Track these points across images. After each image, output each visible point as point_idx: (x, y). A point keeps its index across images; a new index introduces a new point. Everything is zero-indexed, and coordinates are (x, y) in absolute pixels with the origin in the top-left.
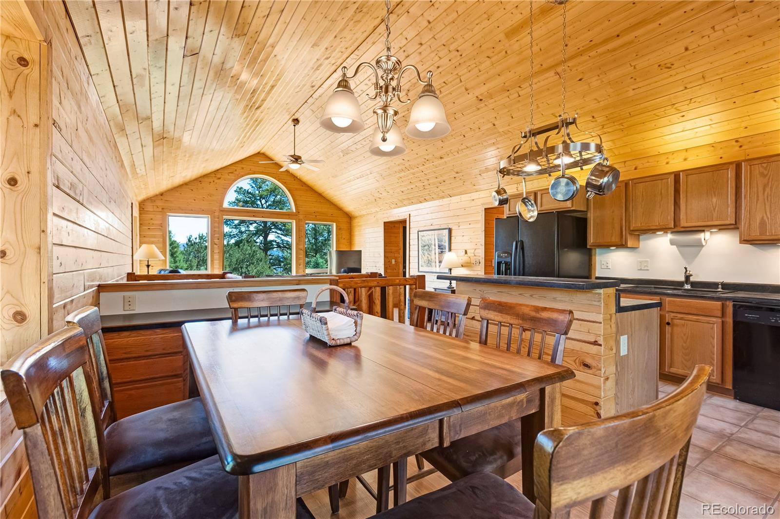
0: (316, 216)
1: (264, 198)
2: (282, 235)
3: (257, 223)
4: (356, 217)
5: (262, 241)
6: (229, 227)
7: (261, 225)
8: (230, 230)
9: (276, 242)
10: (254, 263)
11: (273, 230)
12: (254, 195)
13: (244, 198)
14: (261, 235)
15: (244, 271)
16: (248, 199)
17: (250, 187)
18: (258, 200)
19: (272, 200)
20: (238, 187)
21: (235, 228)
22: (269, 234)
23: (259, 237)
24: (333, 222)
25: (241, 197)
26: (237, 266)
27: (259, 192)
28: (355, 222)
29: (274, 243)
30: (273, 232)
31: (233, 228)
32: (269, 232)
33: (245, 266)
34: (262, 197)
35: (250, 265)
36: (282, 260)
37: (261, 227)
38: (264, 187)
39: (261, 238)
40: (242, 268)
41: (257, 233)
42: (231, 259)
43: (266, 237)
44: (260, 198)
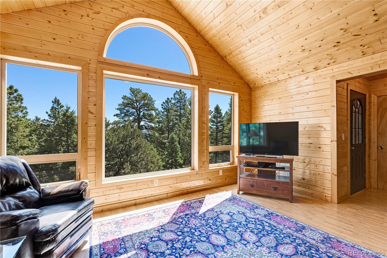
0: (219, 83)
1: (138, 102)
2: (148, 122)
3: (134, 116)
4: (258, 88)
5: (137, 125)
6: (118, 118)
7: (136, 117)
8: (119, 120)
9: (144, 126)
10: (134, 138)
11: (143, 119)
12: (132, 100)
13: (127, 102)
14: (136, 122)
15: (127, 143)
16: (130, 102)
17: (130, 96)
18: (135, 103)
19: (143, 103)
20: (124, 96)
21: (122, 118)
22: (141, 122)
23: (135, 123)
24: (236, 92)
25: (125, 101)
26: (123, 140)
27: (136, 98)
28: (258, 93)
29: (144, 127)
30: (144, 120)
31: (121, 118)
32: (141, 121)
33: (128, 140)
34: (137, 101)
35: (132, 140)
36: (148, 136)
37: (137, 118)
38: (138, 96)
39: (136, 124)
40: (126, 141)
41: (134, 121)
42: (119, 136)
43: (139, 123)
44: (136, 102)
